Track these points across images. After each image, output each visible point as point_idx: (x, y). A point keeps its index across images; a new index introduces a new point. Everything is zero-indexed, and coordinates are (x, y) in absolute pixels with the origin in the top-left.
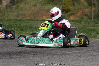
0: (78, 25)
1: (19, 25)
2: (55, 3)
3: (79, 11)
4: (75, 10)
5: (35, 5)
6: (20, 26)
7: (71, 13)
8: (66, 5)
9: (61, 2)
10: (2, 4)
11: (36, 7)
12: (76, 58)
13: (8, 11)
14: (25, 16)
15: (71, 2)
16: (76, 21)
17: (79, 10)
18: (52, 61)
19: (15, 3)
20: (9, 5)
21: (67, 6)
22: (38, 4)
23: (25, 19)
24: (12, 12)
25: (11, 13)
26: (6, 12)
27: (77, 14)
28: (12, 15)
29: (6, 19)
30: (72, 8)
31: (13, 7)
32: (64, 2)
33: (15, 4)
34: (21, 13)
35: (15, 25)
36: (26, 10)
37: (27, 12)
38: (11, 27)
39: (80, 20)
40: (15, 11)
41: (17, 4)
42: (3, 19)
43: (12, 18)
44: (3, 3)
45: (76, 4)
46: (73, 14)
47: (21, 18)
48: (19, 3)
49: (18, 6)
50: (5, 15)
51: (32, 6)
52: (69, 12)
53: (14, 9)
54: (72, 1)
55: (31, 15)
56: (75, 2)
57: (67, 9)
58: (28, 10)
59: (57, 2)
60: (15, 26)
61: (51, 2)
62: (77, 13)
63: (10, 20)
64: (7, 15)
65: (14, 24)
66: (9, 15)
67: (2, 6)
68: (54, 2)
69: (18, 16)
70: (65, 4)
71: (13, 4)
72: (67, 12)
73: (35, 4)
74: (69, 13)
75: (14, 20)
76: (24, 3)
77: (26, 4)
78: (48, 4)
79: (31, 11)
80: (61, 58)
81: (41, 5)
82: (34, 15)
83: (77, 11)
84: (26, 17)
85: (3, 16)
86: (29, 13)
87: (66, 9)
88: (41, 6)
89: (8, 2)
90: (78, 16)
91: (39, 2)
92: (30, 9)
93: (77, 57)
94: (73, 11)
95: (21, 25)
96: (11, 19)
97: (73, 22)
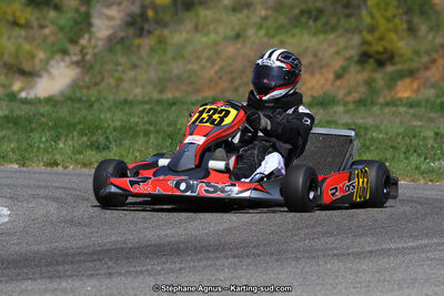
0: (432, 120)
1: (169, 125)
2: (326, 23)
3: (434, 61)
4: (417, 53)
5: (238, 36)
6: (171, 129)
7: (399, 67)
8: (376, 35)
9: (353, 20)
10: (91, 33)
11: (244, 42)
12: (427, 270)
13: (118, 64)
14: (192, 83)
15: (397, 20)
16: (423, 103)
17: (435, 55)
18: (318, 284)
19: (146, 27)
20: (122, 34)
21: (381, 39)
22: (251, 32)
23: (194, 98)
24: (135, 66)
25: (132, 74)
26: (109, 67)
27: (428, 74)
28: (135, 80)
29: (111, 97)
30: (403, 46)
31: (139, 47)
32: (368, 20)
33: (149, 32)
34: (175, 72)
35: (151, 124)
36: (198, 58)
37: (204, 67)
38: (131, 133)
39: (438, 101)
40: (149, 64)
41: (157, 33)
42: (98, 99)
43: (136, 96)
44: (94, 29)
45: (423, 29)
46: (411, 73)
47: (178, 94)
48: (166, 25)
49: (162, 41)
50: (102, 80)
51: (225, 38)
52: (394, 64)
53: (144, 51)
54: (406, 13)
55: (220, 78)
56: (416, 20)
57: (380, 49)
58: (208, 59)
59: (339, 20)
60: (152, 128)
61: (311, 23)
62: (427, 68)
63: (126, 102)
64: (112, 81)
65: (146, 119)
66: (120, 80)
67: (90, 40)
68: (323, 20)
69: (161, 86)
70: (372, 29)
71: (141, 33)
72: (381, 64)
73: (237, 28)
74: (390, 68)
75: (146, 103)
76: (189, 25)
77: (196, 29)
78: (296, 31)
79: (220, 63)
80: (358, 272)
81: (267, 34)
82: (232, 81)
83: (425, 59)
84: (197, 91)
85: (96, 84)
86: (212, 72)
87: (378, 53)
88: (265, 40)
89: (118, 22)
90: (433, 80)
91: (255, 19)
92: (217, 53)
93: (429, 266)
94: (411, 59)
95: (175, 125)
96: (130, 97)
97: (412, 111)
